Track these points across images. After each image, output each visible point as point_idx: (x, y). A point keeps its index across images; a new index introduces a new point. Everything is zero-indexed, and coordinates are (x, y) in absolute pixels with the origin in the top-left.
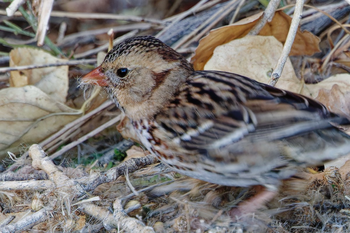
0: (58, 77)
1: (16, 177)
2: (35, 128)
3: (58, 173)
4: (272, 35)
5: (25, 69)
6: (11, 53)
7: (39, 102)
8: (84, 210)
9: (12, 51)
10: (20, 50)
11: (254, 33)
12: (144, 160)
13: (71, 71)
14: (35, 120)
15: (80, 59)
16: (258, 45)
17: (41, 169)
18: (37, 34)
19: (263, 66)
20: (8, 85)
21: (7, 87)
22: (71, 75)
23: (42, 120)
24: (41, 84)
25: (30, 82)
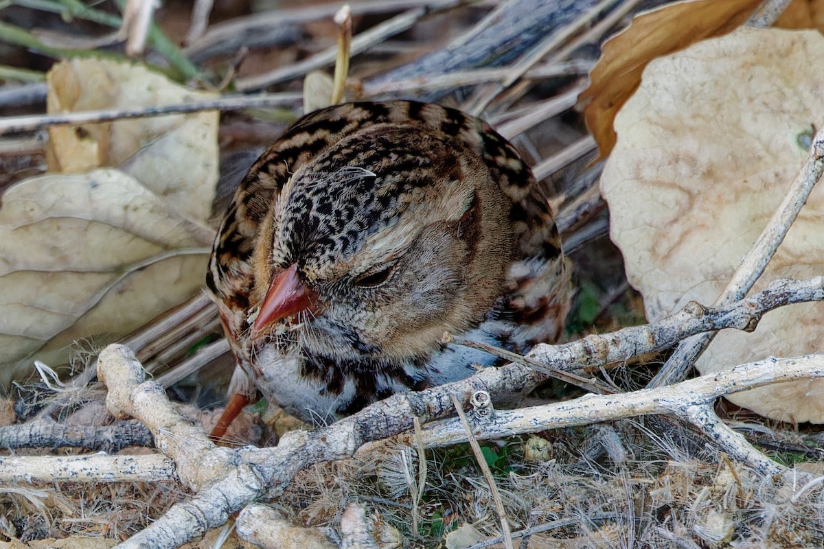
0: (190, 146)
1: (60, 437)
2: (121, 292)
3: (183, 430)
4: (813, 26)
5: (91, 122)
6: (50, 75)
7: (132, 217)
8: (255, 535)
9: (56, 67)
10: (77, 63)
11: (761, 20)
12: (435, 399)
13: (226, 128)
14: (118, 270)
15: (256, 91)
16: (770, 56)
17: (131, 417)
18: (127, 17)
19: (786, 116)
20: (43, 168)
21: (42, 173)
22: (228, 140)
23: (141, 269)
24: (138, 166)
25: (108, 160)
